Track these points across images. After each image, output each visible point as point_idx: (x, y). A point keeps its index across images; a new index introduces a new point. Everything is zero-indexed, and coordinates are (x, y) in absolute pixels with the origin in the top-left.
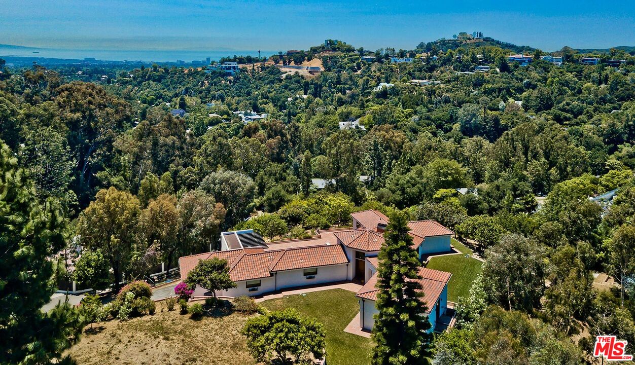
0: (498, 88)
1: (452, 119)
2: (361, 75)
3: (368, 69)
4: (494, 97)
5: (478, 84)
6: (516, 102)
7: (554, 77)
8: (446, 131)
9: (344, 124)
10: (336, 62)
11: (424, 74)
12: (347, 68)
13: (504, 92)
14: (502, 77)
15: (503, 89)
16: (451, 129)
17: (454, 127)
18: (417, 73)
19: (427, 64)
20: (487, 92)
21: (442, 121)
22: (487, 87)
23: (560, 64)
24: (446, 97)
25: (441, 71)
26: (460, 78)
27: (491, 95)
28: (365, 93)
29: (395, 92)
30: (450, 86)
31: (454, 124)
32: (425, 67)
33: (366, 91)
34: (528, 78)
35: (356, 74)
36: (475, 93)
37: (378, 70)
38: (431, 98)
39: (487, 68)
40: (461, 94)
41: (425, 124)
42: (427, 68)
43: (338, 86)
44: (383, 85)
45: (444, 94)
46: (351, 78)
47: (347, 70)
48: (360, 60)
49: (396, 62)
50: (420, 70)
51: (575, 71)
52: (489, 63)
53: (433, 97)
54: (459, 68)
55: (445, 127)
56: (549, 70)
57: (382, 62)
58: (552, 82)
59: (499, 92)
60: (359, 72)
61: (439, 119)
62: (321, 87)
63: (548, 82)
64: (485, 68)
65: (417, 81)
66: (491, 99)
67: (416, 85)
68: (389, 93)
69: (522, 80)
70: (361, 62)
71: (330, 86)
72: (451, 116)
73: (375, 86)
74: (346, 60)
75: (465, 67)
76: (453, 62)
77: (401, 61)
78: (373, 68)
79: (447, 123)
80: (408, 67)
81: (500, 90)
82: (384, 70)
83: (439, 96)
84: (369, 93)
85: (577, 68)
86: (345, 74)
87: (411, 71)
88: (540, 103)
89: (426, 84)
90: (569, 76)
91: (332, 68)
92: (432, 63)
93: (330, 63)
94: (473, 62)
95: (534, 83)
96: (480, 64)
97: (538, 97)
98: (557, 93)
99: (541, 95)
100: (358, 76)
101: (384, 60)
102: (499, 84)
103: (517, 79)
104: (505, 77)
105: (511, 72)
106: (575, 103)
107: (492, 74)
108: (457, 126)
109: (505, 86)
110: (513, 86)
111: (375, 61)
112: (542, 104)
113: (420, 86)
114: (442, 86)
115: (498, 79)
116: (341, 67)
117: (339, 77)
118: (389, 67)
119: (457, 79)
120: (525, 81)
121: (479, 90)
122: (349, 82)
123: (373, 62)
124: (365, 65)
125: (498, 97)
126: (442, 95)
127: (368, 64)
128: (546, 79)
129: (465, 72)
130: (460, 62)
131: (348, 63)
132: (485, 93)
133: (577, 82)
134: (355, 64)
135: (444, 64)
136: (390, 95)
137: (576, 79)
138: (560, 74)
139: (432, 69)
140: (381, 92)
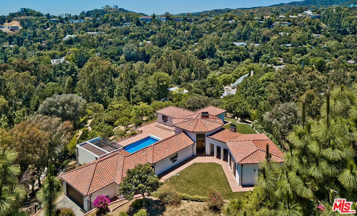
0: (137, 35)
1: (120, 53)
2: (50, 31)
3: (55, 27)
4: (136, 40)
5: (126, 33)
6: (147, 42)
7: (164, 28)
8: (117, 60)
9: (53, 61)
10: (30, 23)
11: (92, 29)
12: (39, 27)
13: (141, 37)
14: (138, 29)
15: (140, 35)
16: (119, 59)
17: (121, 57)
18: (89, 29)
19: (94, 23)
20: (132, 37)
21: (114, 54)
22: (132, 34)
23: (165, 21)
24: (110, 41)
25: (103, 27)
26: (116, 30)
27: (134, 39)
28: (57, 42)
29: (77, 40)
30: (111, 35)
31: (120, 56)
32: (93, 25)
33: (57, 40)
34: (151, 29)
35: (47, 30)
36: (125, 38)
37: (61, 27)
38: (101, 42)
39: (129, 24)
40: (117, 39)
41: (105, 57)
42: (94, 25)
43: (34, 38)
44: (68, 36)
45: (109, 39)
46: (43, 33)
47: (40, 28)
48: (48, 21)
49: (72, 22)
50: (90, 26)
51: (172, 25)
52: (130, 21)
53: (102, 41)
54: (114, 24)
55: (116, 58)
56: (160, 24)
57: (64, 23)
58: (163, 30)
59: (138, 37)
60: (48, 29)
61: (112, 54)
62: (22, 39)
63: (161, 30)
64: (128, 24)
65: (90, 33)
66: (134, 41)
67: (90, 35)
68: (73, 41)
69: (148, 30)
70: (49, 22)
71: (29, 38)
72: (119, 52)
73: (63, 37)
74: (38, 21)
75: (117, 24)
76: (109, 21)
77: (76, 21)
78: (58, 27)
79: (117, 56)
80: (81, 25)
81: (139, 36)
82: (66, 27)
83: (105, 41)
84: (60, 41)
85: (173, 23)
86: (39, 31)
87: (84, 27)
88: (160, 41)
89: (96, 34)
90: (171, 27)
91: (28, 27)
92: (97, 22)
93: (26, 23)
94: (121, 21)
95: (154, 31)
96: (124, 22)
97: (159, 38)
98: (167, 36)
99: (161, 37)
100: (48, 31)
101: (65, 21)
102: (138, 33)
103: (145, 29)
104: (140, 29)
105: (142, 26)
106: (178, 40)
107: (133, 27)
108: (122, 57)
109: (140, 33)
110: (145, 33)
111: (59, 22)
112: (161, 42)
113: (92, 35)
114: (106, 35)
115: (137, 30)
116: (35, 26)
117: (35, 33)
118: (69, 25)
119: (114, 30)
120: (150, 30)
121: (128, 36)
122: (43, 36)
123: (58, 23)
124: (52, 24)
125: (138, 40)
126: (108, 40)
127: (54, 24)
128: (160, 29)
129: (118, 27)
130: (114, 21)
131: (40, 23)
132: (131, 38)
133: (174, 30)
134: (45, 24)
135: (104, 22)
136: (75, 42)
137: (173, 29)
138: (166, 26)
139: (97, 26)
140: (69, 40)
